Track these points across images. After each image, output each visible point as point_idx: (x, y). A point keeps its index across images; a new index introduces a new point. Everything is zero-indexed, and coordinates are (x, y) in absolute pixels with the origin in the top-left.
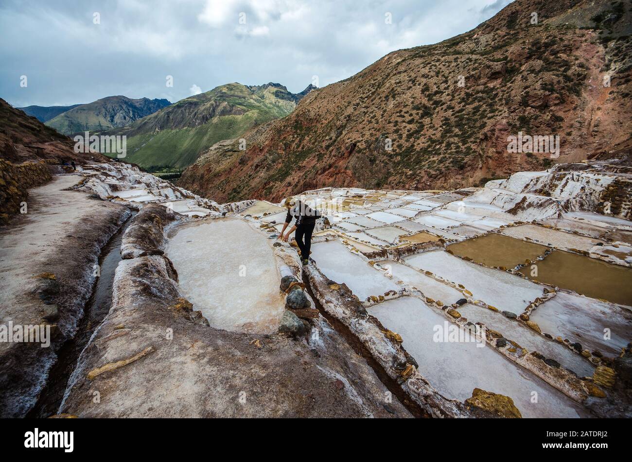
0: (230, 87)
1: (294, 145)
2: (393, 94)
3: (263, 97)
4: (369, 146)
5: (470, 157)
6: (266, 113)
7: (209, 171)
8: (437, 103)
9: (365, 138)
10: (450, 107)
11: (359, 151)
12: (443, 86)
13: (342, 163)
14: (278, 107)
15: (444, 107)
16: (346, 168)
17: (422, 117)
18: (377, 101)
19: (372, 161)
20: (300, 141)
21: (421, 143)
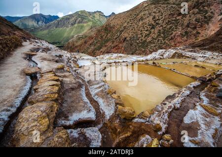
0: (82, 12)
1: (104, 37)
2: (142, 19)
3: (94, 17)
4: (130, 39)
5: (165, 45)
6: (95, 23)
7: (74, 45)
8: (157, 24)
9: (129, 36)
10: (162, 26)
11: (127, 41)
12: (161, 17)
13: (120, 45)
14: (100, 21)
15: (160, 25)
16: (122, 47)
17: (151, 29)
18: (136, 21)
19: (131, 45)
20: (107, 35)
21: (149, 39)
